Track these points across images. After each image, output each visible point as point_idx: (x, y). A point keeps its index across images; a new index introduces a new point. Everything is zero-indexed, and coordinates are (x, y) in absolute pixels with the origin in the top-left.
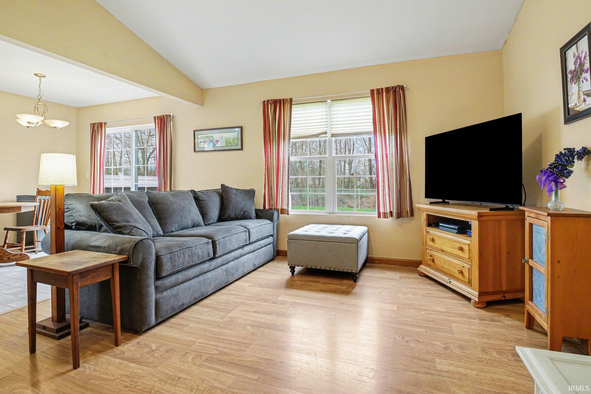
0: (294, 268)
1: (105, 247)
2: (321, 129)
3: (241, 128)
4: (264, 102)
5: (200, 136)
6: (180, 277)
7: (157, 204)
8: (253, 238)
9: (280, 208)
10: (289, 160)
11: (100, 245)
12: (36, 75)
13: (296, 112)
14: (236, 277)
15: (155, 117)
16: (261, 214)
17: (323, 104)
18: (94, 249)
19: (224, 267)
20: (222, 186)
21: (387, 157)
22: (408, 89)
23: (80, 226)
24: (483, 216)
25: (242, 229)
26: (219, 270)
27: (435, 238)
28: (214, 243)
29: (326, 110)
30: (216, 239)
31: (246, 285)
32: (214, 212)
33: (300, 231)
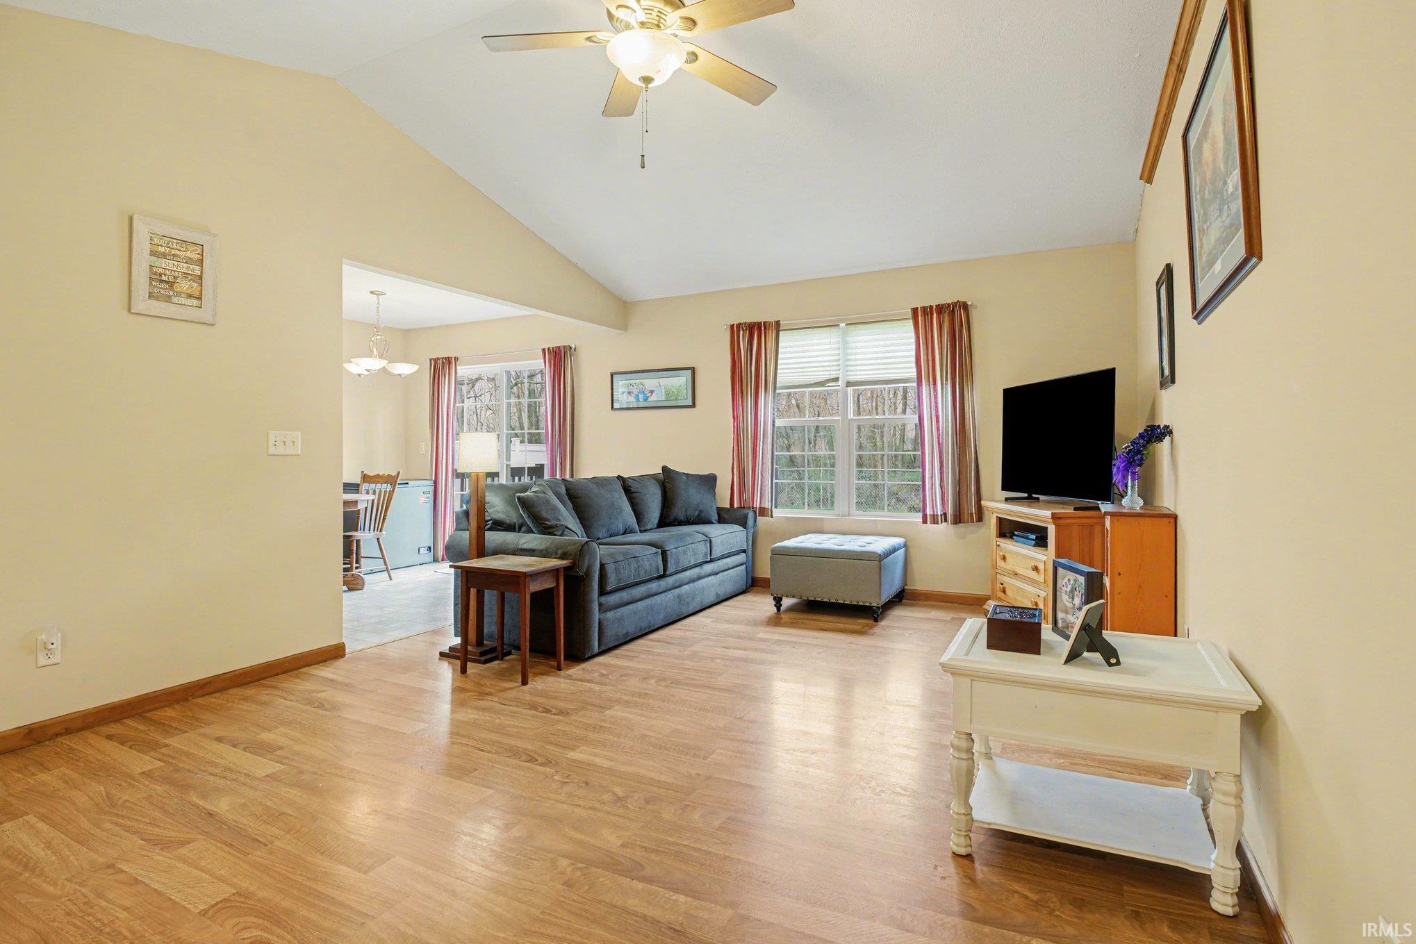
0: (781, 599)
1: (541, 551)
2: (829, 373)
3: (693, 369)
4: (732, 326)
5: (620, 384)
6: (624, 595)
7: (578, 497)
8: (717, 552)
9: (758, 506)
10: (774, 425)
11: (534, 548)
12: (372, 292)
13: (787, 344)
14: (691, 609)
15: (544, 350)
16: (727, 516)
17: (833, 329)
18: (528, 553)
19: (677, 591)
20: (665, 469)
21: (938, 421)
22: (976, 307)
23: (498, 525)
24: (1060, 518)
25: (701, 537)
26: (670, 595)
27: (1007, 556)
28: (664, 554)
29: (837, 340)
30: (666, 549)
31: (707, 621)
32: (654, 511)
33: (791, 543)
